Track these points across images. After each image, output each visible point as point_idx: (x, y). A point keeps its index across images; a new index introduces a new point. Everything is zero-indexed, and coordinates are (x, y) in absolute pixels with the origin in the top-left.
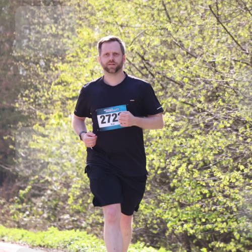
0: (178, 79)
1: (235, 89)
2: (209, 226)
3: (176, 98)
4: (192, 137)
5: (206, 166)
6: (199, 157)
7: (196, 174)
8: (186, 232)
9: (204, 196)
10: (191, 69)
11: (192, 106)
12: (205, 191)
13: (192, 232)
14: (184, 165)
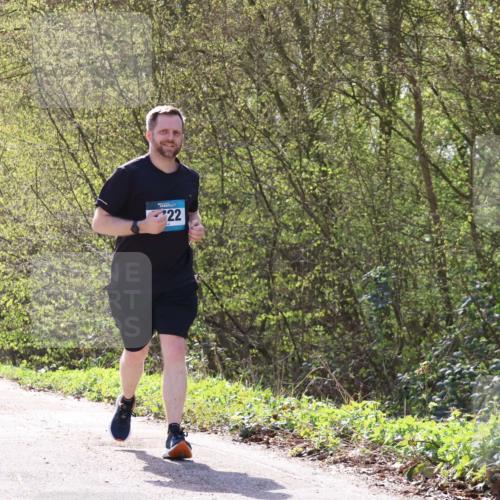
0: (8, 237)
1: (49, 246)
2: (29, 344)
3: (6, 251)
4: (17, 280)
5: (27, 301)
6: (22, 294)
7: (20, 307)
8: (12, 348)
9: (26, 322)
10: (18, 230)
11: (18, 257)
12: (27, 319)
13: (16, 348)
14: (11, 300)
